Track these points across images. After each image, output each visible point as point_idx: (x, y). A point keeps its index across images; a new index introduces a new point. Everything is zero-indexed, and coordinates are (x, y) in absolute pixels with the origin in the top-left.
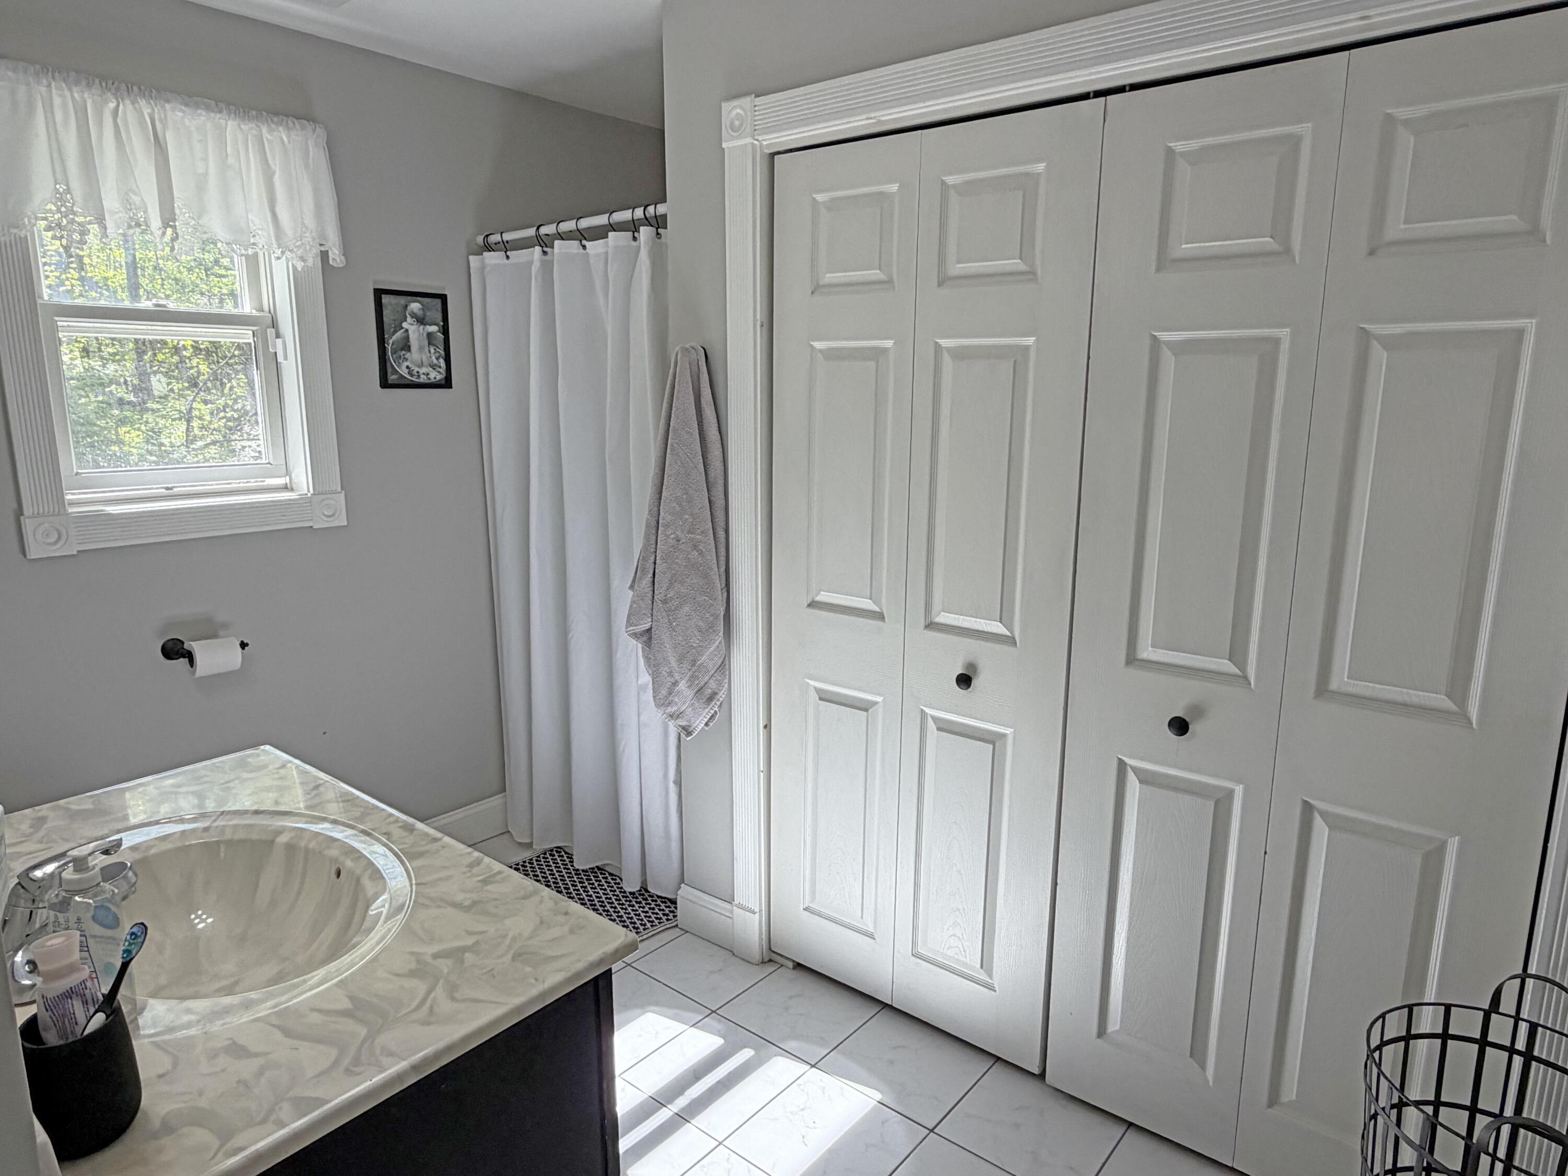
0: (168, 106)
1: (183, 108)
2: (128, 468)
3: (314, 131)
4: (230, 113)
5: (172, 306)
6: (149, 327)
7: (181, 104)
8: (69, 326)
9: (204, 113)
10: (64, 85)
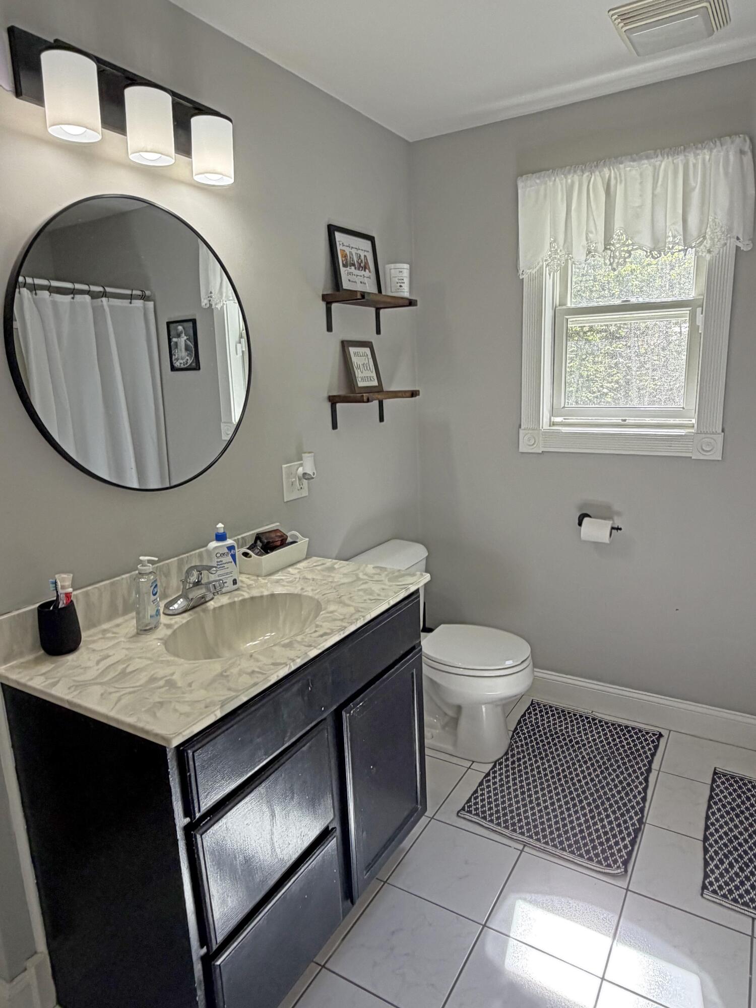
0: (621, 166)
1: (632, 163)
2: (593, 406)
3: (732, 142)
4: (662, 155)
5: (633, 300)
6: (621, 316)
7: (630, 161)
8: (576, 321)
9: (646, 161)
10: (563, 176)
